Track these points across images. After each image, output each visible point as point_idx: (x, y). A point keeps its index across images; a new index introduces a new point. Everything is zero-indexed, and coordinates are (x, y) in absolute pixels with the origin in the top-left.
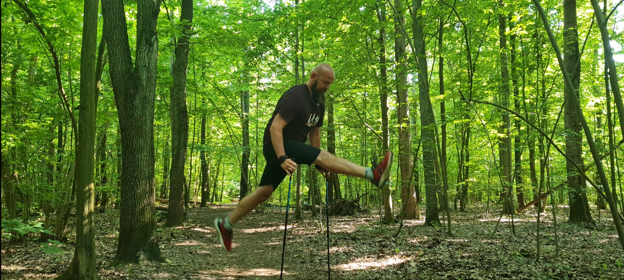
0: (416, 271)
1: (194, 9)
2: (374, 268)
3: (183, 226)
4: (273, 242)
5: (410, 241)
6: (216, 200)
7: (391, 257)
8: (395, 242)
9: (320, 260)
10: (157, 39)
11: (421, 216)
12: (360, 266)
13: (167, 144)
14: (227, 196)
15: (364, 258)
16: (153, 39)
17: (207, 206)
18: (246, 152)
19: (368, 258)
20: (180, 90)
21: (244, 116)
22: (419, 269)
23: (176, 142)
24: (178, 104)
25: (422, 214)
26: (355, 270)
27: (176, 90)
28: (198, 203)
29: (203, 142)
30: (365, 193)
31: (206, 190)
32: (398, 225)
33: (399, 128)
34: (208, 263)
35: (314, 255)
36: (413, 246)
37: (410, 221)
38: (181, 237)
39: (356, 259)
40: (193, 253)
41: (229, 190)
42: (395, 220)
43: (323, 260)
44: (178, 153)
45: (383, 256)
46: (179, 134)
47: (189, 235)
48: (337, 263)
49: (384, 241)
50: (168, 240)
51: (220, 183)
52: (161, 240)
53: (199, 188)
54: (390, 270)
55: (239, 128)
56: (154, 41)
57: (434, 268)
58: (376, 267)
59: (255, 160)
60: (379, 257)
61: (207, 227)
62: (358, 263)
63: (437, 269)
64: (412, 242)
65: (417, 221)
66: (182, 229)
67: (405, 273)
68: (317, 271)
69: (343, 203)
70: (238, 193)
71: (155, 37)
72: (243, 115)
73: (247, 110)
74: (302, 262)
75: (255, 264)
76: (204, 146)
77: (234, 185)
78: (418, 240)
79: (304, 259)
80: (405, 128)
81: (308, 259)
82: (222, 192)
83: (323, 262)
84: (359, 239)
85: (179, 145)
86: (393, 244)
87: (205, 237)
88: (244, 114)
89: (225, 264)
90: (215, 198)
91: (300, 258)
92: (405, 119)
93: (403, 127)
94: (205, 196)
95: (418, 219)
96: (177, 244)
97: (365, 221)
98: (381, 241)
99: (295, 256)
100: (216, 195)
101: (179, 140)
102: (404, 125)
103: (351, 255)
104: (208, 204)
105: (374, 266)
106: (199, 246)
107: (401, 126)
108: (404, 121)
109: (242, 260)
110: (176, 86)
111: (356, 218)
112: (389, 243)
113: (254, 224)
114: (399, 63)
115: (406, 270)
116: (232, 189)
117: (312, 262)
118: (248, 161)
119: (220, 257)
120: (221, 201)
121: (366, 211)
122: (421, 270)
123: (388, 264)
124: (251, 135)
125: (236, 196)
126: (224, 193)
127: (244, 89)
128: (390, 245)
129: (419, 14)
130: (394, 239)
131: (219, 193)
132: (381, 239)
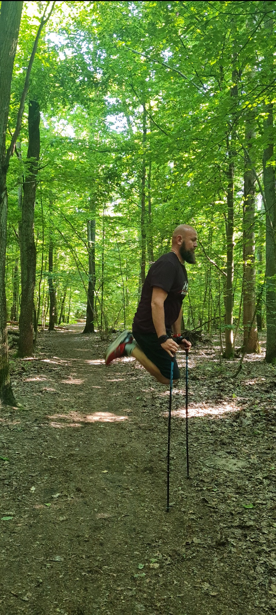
0: (251, 423)
1: (41, 142)
2: (211, 416)
3: (33, 357)
4: (117, 378)
5: (249, 383)
6: (63, 321)
7: (229, 404)
8: (233, 384)
9: (161, 404)
10: (6, 194)
11: (261, 349)
12: (199, 413)
13: (16, 269)
14: (74, 317)
15: (202, 403)
16: (3, 194)
17: (55, 330)
18: (92, 280)
19: (206, 403)
20: (28, 226)
21: (91, 244)
22: (255, 420)
23: (25, 277)
24: (27, 240)
25: (263, 346)
26: (193, 417)
27: (24, 225)
28: (46, 326)
29: (50, 270)
30: (207, 321)
31: (53, 314)
32: (238, 360)
33: (244, 265)
34: (57, 405)
35: (156, 398)
36: (251, 388)
37: (250, 355)
38: (32, 370)
39: (195, 405)
40: (43, 392)
41: (75, 311)
42: (235, 355)
43: (164, 404)
44: (28, 287)
45: (221, 402)
46: (28, 269)
47: (40, 368)
48: (177, 408)
49: (223, 382)
50: (20, 374)
51: (67, 306)
52: (14, 373)
53: (47, 311)
54: (226, 420)
55: (85, 255)
56: (4, 197)
57: (269, 420)
58: (213, 415)
59: (101, 287)
60: (217, 403)
61: (55, 357)
62: (197, 409)
63: (271, 421)
64: (249, 384)
65: (257, 356)
66: (32, 360)
67: (240, 425)
68: (157, 418)
69: (186, 334)
70: (85, 314)
71: (4, 193)
72: (89, 243)
73: (93, 239)
74: (144, 406)
75: (100, 407)
76: (52, 273)
77: (81, 306)
78: (256, 382)
79: (145, 402)
80: (250, 265)
81: (149, 403)
82: (69, 314)
83: (164, 406)
84: (198, 379)
85: (28, 280)
86: (232, 386)
87: (54, 370)
88: (91, 242)
89: (72, 407)
90: (62, 320)
91: (142, 401)
92: (250, 256)
93: (248, 264)
94: (53, 320)
95: (258, 353)
96: (28, 380)
97: (206, 354)
98: (220, 382)
99: (138, 398)
100: (63, 317)
101: (28, 275)
102: (249, 261)
103: (191, 399)
104: (56, 327)
105: (211, 413)
106: (49, 382)
107: (246, 263)
108: (249, 258)
109: (88, 401)
110: (25, 221)
111: (198, 349)
112: (227, 385)
113: (100, 354)
114: (247, 199)
115: (242, 422)
116: (78, 310)
117: (153, 405)
118: (94, 289)
119: (68, 396)
120: (68, 322)
121: (207, 341)
122: (255, 422)
123: (226, 410)
124: (96, 262)
125: (82, 317)
126: (71, 314)
127: (90, 218)
128: (228, 386)
129: (269, 165)
130: (232, 380)
131: (66, 314)
132: (220, 380)
